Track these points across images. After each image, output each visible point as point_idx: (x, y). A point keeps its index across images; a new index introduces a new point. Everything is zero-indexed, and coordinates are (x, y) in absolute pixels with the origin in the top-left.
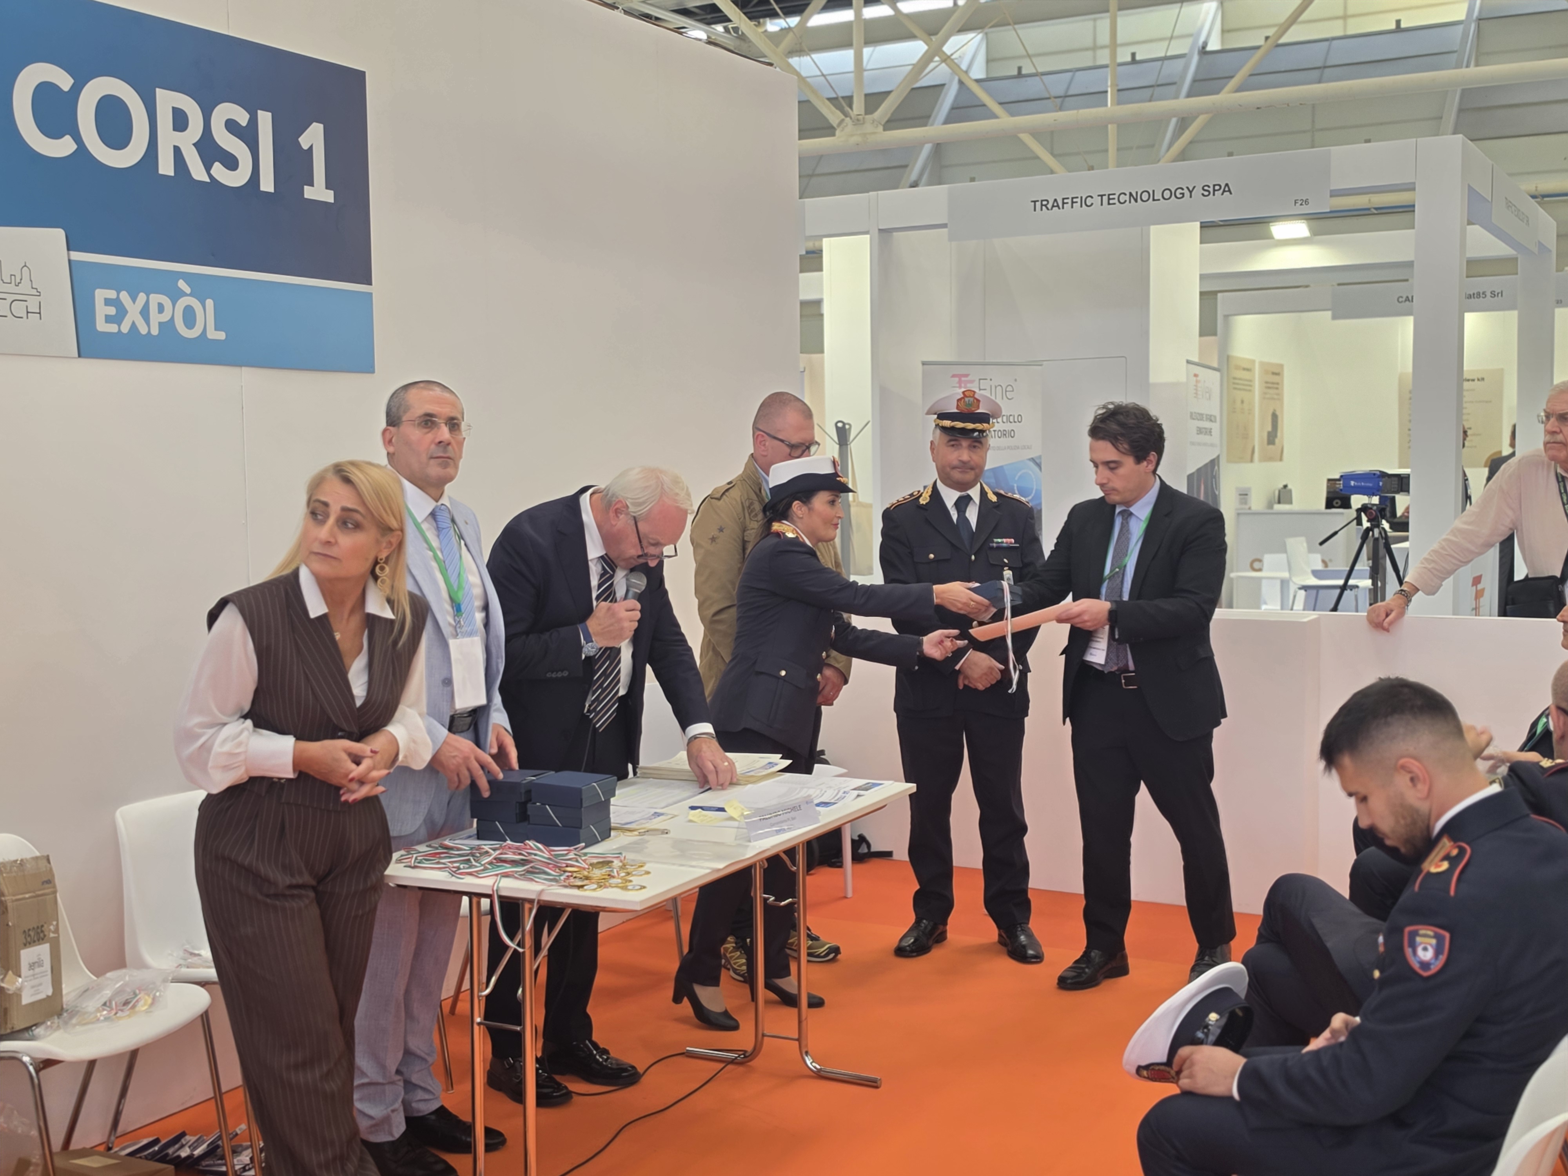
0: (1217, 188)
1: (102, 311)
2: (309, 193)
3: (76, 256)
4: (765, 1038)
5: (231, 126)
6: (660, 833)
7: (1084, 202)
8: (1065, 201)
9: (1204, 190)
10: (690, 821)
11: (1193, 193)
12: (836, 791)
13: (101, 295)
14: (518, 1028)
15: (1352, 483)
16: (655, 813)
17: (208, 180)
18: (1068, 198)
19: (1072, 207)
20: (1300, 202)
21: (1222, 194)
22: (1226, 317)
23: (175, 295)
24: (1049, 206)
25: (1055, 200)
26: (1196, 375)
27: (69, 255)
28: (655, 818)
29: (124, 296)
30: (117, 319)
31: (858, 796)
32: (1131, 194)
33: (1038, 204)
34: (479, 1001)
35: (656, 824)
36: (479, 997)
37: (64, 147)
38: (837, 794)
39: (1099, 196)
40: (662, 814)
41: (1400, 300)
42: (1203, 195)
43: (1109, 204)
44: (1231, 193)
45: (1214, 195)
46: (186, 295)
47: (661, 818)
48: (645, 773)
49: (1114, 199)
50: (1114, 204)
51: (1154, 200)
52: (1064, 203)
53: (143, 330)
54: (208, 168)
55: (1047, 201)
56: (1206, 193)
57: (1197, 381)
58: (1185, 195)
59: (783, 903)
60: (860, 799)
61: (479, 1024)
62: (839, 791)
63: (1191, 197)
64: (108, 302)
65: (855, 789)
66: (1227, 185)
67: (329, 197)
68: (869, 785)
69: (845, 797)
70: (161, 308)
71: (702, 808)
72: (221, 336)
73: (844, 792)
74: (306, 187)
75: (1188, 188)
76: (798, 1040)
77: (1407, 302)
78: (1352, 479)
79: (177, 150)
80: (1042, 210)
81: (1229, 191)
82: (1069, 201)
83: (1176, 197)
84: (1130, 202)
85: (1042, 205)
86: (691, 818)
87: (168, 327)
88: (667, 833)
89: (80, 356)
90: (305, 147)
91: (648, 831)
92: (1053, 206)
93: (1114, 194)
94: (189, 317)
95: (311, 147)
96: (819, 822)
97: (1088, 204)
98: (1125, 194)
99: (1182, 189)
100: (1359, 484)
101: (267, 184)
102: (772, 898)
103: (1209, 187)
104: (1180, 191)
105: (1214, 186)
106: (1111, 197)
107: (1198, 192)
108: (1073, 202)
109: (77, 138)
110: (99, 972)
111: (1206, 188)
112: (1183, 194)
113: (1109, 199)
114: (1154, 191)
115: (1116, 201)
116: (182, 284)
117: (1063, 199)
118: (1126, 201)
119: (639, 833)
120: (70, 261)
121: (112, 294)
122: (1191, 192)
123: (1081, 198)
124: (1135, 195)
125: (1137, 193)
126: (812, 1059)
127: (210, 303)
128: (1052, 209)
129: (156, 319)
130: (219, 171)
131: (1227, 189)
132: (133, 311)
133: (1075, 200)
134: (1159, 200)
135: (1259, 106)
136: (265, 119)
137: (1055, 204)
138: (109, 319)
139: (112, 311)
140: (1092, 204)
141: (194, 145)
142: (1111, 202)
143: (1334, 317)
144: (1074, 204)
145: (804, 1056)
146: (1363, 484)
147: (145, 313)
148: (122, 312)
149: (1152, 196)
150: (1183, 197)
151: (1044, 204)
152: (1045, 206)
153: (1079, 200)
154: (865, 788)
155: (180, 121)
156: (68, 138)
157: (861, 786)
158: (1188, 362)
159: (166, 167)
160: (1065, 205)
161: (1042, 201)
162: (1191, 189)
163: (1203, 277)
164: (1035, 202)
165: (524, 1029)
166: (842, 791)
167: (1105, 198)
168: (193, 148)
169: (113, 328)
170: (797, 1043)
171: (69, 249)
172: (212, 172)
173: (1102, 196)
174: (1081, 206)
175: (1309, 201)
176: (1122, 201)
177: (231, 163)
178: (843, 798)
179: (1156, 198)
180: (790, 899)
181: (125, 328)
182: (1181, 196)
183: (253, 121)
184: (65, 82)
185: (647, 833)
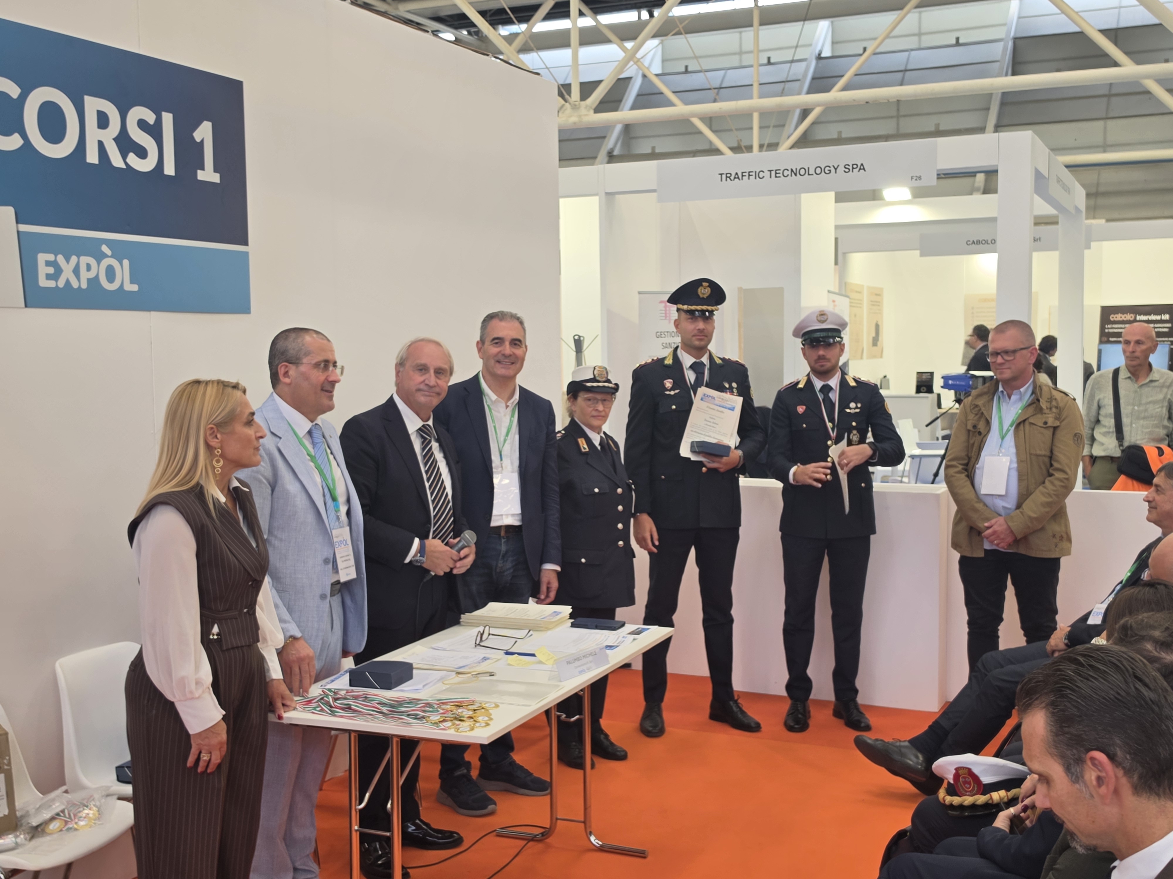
0: (855, 166)
1: (43, 270)
2: (201, 175)
3: (23, 228)
4: (559, 821)
5: (142, 124)
6: (488, 675)
7: (757, 175)
8: (744, 174)
9: (845, 168)
10: (509, 665)
11: (838, 170)
12: (617, 636)
13: (42, 258)
14: (388, 834)
15: (950, 382)
16: (484, 657)
17: (124, 166)
18: (745, 172)
19: (749, 178)
20: (915, 178)
21: (859, 171)
22: (845, 254)
23: (100, 257)
24: (732, 178)
25: (737, 174)
26: (834, 301)
27: (17, 228)
28: (483, 661)
29: (61, 259)
30: (54, 277)
31: (634, 639)
32: (792, 170)
33: (724, 176)
34: (356, 812)
35: (485, 667)
36: (356, 810)
37: (14, 142)
38: (618, 638)
39: (769, 171)
40: (488, 659)
41: (968, 243)
42: (845, 172)
43: (776, 177)
44: (865, 171)
45: (853, 171)
46: (107, 256)
47: (488, 661)
48: (467, 623)
49: (779, 173)
50: (780, 177)
51: (809, 174)
52: (743, 176)
53: (75, 284)
54: (124, 157)
55: (731, 174)
56: (847, 170)
57: (835, 306)
58: (832, 171)
59: (572, 719)
60: (636, 641)
61: (356, 831)
62: (619, 637)
63: (836, 172)
64: (48, 263)
65: (629, 634)
66: (862, 165)
67: (216, 178)
68: (640, 629)
69: (624, 641)
70: (89, 268)
71: (520, 654)
72: (135, 288)
73: (623, 637)
74: (200, 172)
75: (834, 166)
76: (584, 822)
77: (974, 245)
78: (950, 379)
79: (101, 145)
80: (726, 180)
81: (864, 169)
82: (747, 174)
83: (825, 173)
84: (791, 176)
85: (727, 177)
86: (509, 662)
87: (94, 282)
88: (493, 675)
89: (26, 306)
90: (198, 140)
91: (479, 674)
92: (735, 178)
93: (779, 170)
94: (110, 274)
95: (202, 141)
96: (609, 663)
97: (761, 176)
98: (788, 170)
99: (829, 167)
100: (955, 383)
101: (169, 170)
102: (564, 716)
103: (849, 165)
104: (828, 168)
105: (853, 165)
106: (777, 172)
107: (841, 169)
108: (749, 175)
109: (24, 135)
110: (45, 791)
111: (847, 167)
112: (830, 171)
113: (776, 173)
114: (809, 168)
115: (781, 175)
116: (105, 249)
117: (743, 173)
118: (788, 175)
119: (472, 675)
120: (18, 232)
121: (51, 257)
122: (836, 169)
123: (756, 172)
124: (794, 170)
125: (796, 169)
126: (595, 837)
127: (126, 262)
128: (734, 180)
129: (85, 275)
130: (133, 159)
131: (862, 167)
132: (67, 269)
133: (751, 174)
134: (812, 175)
135: (867, 101)
136: (168, 118)
137: (737, 176)
138: (49, 277)
139: (51, 270)
140: (763, 177)
141: (114, 139)
142: (778, 175)
143: (922, 255)
144: (750, 177)
145: (589, 836)
146: (958, 383)
147: (76, 271)
148: (59, 271)
149: (807, 172)
150: (830, 172)
151: (728, 176)
152: (729, 177)
153: (753, 174)
154: (637, 632)
155: (103, 121)
156: (16, 136)
157: (633, 631)
158: (829, 292)
159: (92, 157)
160: (744, 177)
161: (727, 174)
162: (836, 167)
163: (837, 227)
164: (721, 174)
165: (392, 834)
166: (622, 637)
167: (773, 173)
168: (114, 144)
169: (51, 284)
170: (583, 825)
171: (18, 222)
172: (128, 160)
173: (770, 171)
174: (756, 178)
175: (922, 178)
176: (785, 175)
177: (142, 153)
178: (623, 642)
179: (810, 173)
180: (577, 717)
181: (61, 283)
182: (829, 172)
183: (159, 121)
184: (14, 91)
185: (478, 675)
